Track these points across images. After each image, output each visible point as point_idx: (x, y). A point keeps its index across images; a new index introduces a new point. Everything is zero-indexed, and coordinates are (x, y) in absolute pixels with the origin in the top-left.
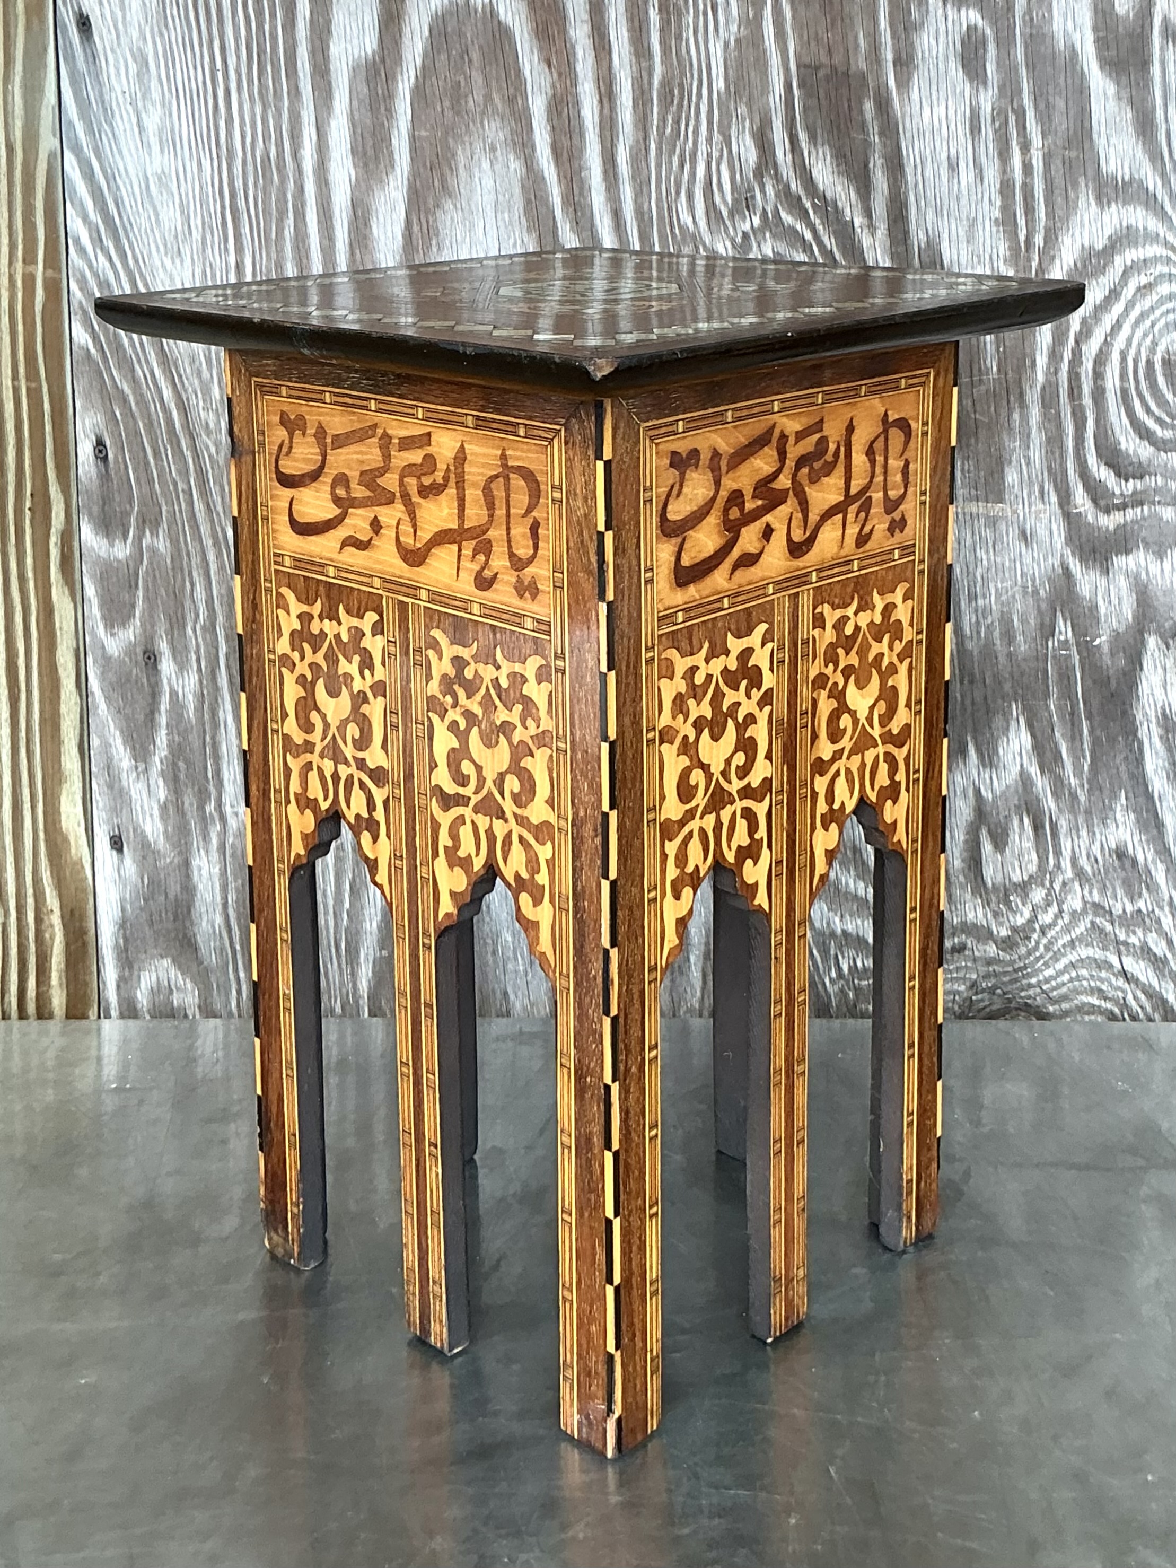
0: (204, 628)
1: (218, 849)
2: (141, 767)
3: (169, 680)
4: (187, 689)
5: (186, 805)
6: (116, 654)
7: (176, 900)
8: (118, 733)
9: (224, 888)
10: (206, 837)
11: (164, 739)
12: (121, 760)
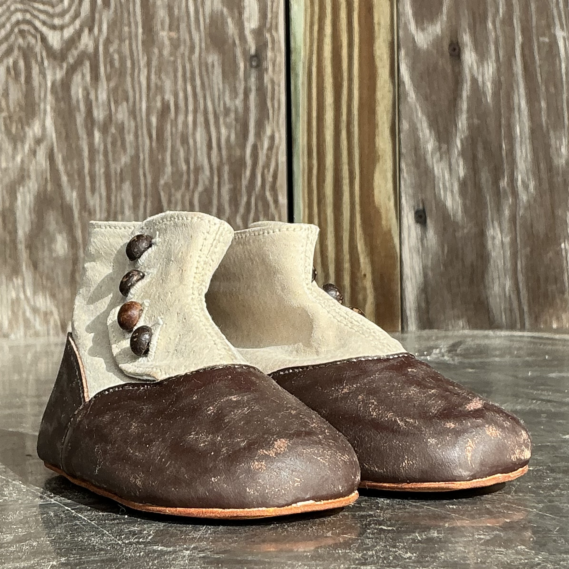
0: (503, 22)
1: (510, 221)
2: (444, 147)
3: (471, 69)
4: (486, 76)
5: (483, 180)
6: (425, 46)
7: (472, 265)
8: (424, 118)
9: (514, 255)
10: (499, 209)
11: (465, 122)
12: (427, 142)
